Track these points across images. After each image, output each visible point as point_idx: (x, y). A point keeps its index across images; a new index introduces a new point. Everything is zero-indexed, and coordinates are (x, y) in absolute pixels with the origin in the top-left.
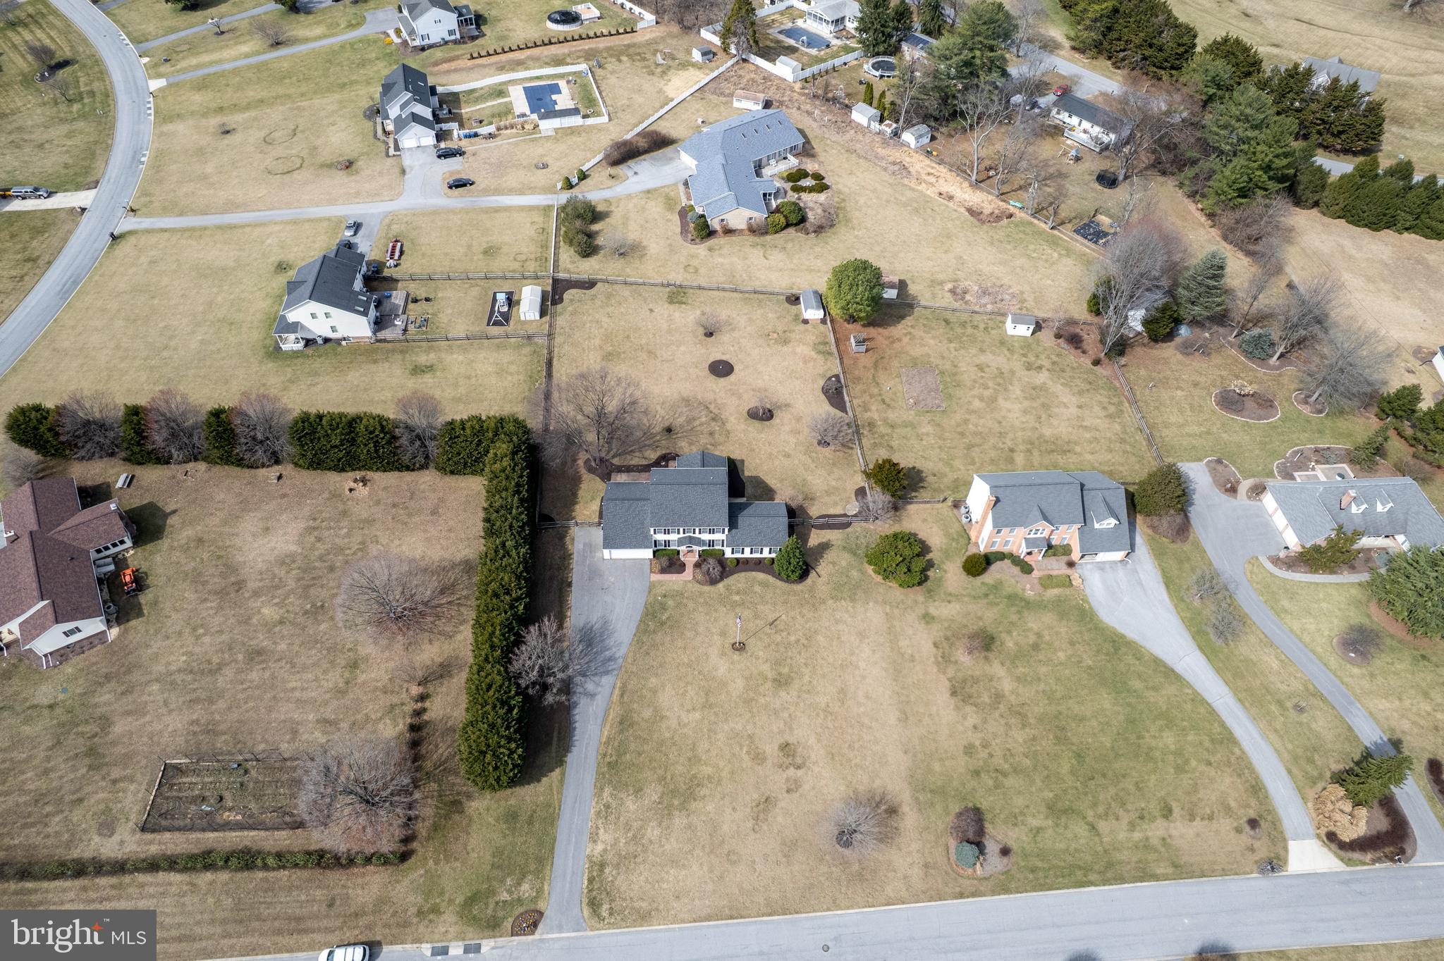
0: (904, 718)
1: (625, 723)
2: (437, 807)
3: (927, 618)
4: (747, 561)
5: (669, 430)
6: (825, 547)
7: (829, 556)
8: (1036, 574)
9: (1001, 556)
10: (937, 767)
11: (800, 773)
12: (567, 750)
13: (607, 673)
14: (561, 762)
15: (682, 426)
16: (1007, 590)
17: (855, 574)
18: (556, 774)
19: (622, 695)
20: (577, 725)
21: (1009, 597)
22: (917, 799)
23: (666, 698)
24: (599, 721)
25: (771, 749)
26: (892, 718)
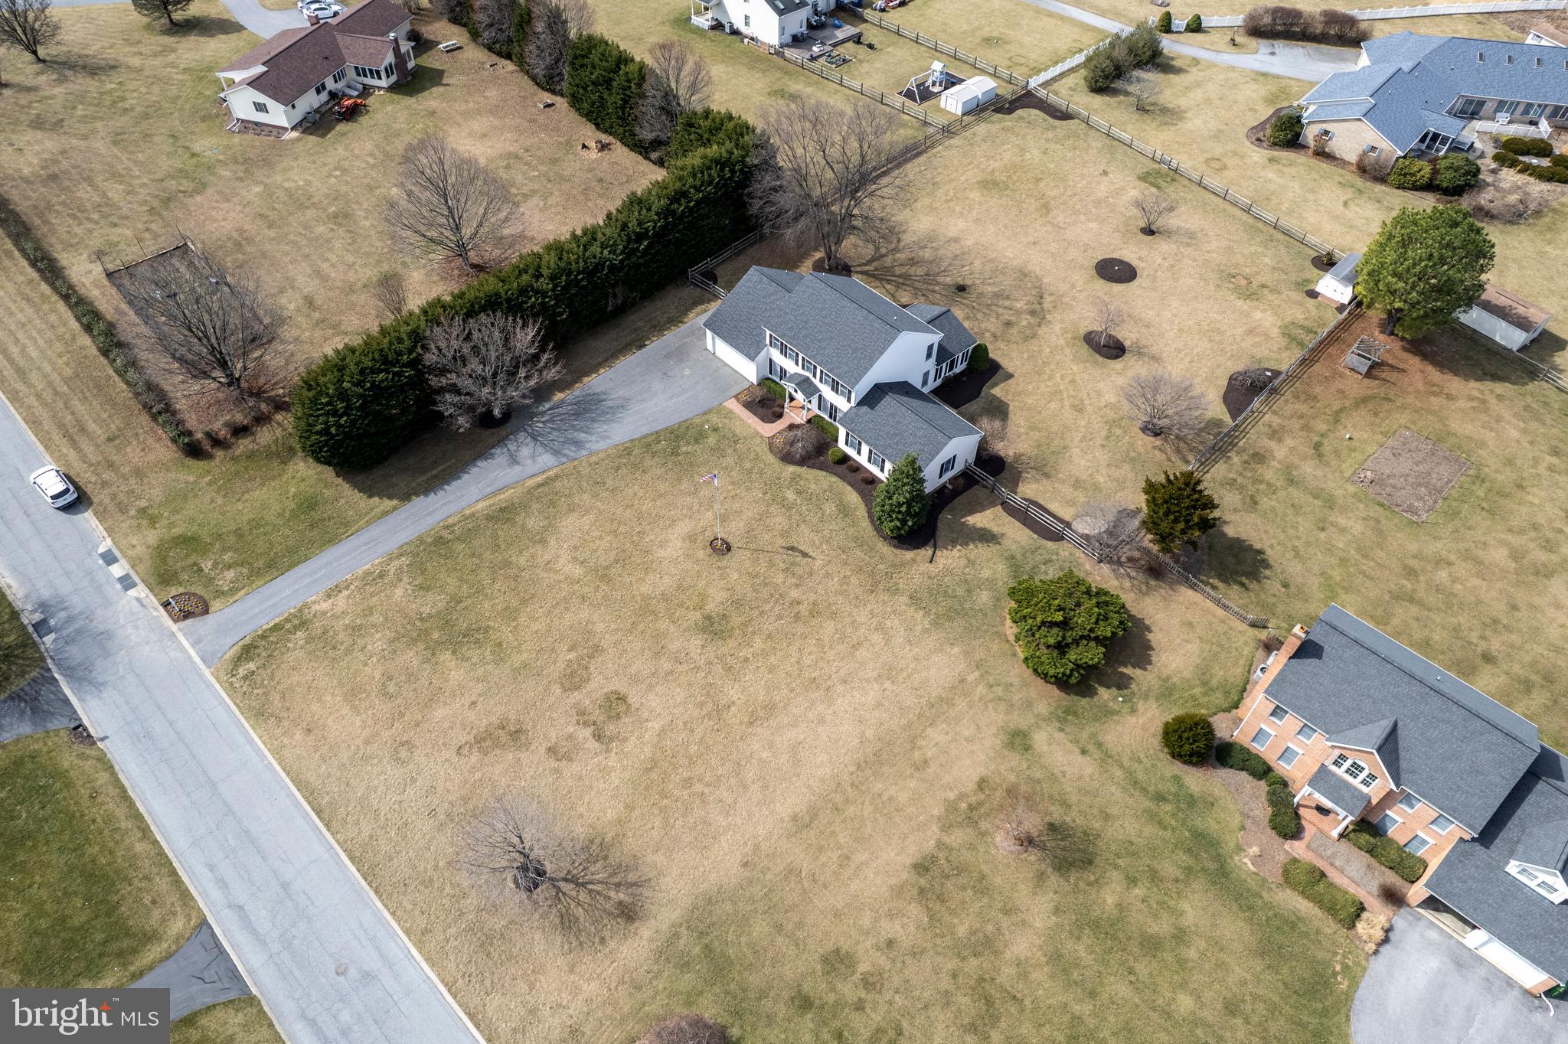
0: (801, 824)
1: (505, 514)
2: (277, 440)
3: (1018, 740)
4: (857, 468)
5: (961, 288)
6: (986, 537)
7: (979, 551)
8: (1297, 848)
9: (1262, 771)
10: (760, 928)
11: (592, 744)
12: (427, 489)
13: (556, 453)
14: (406, 497)
15: (981, 295)
16: (1209, 824)
17: (984, 597)
18: (388, 504)
19: (539, 485)
20: (465, 477)
21: (1199, 835)
22: (677, 935)
23: (571, 526)
24: (489, 490)
25: (599, 685)
26: (790, 802)
